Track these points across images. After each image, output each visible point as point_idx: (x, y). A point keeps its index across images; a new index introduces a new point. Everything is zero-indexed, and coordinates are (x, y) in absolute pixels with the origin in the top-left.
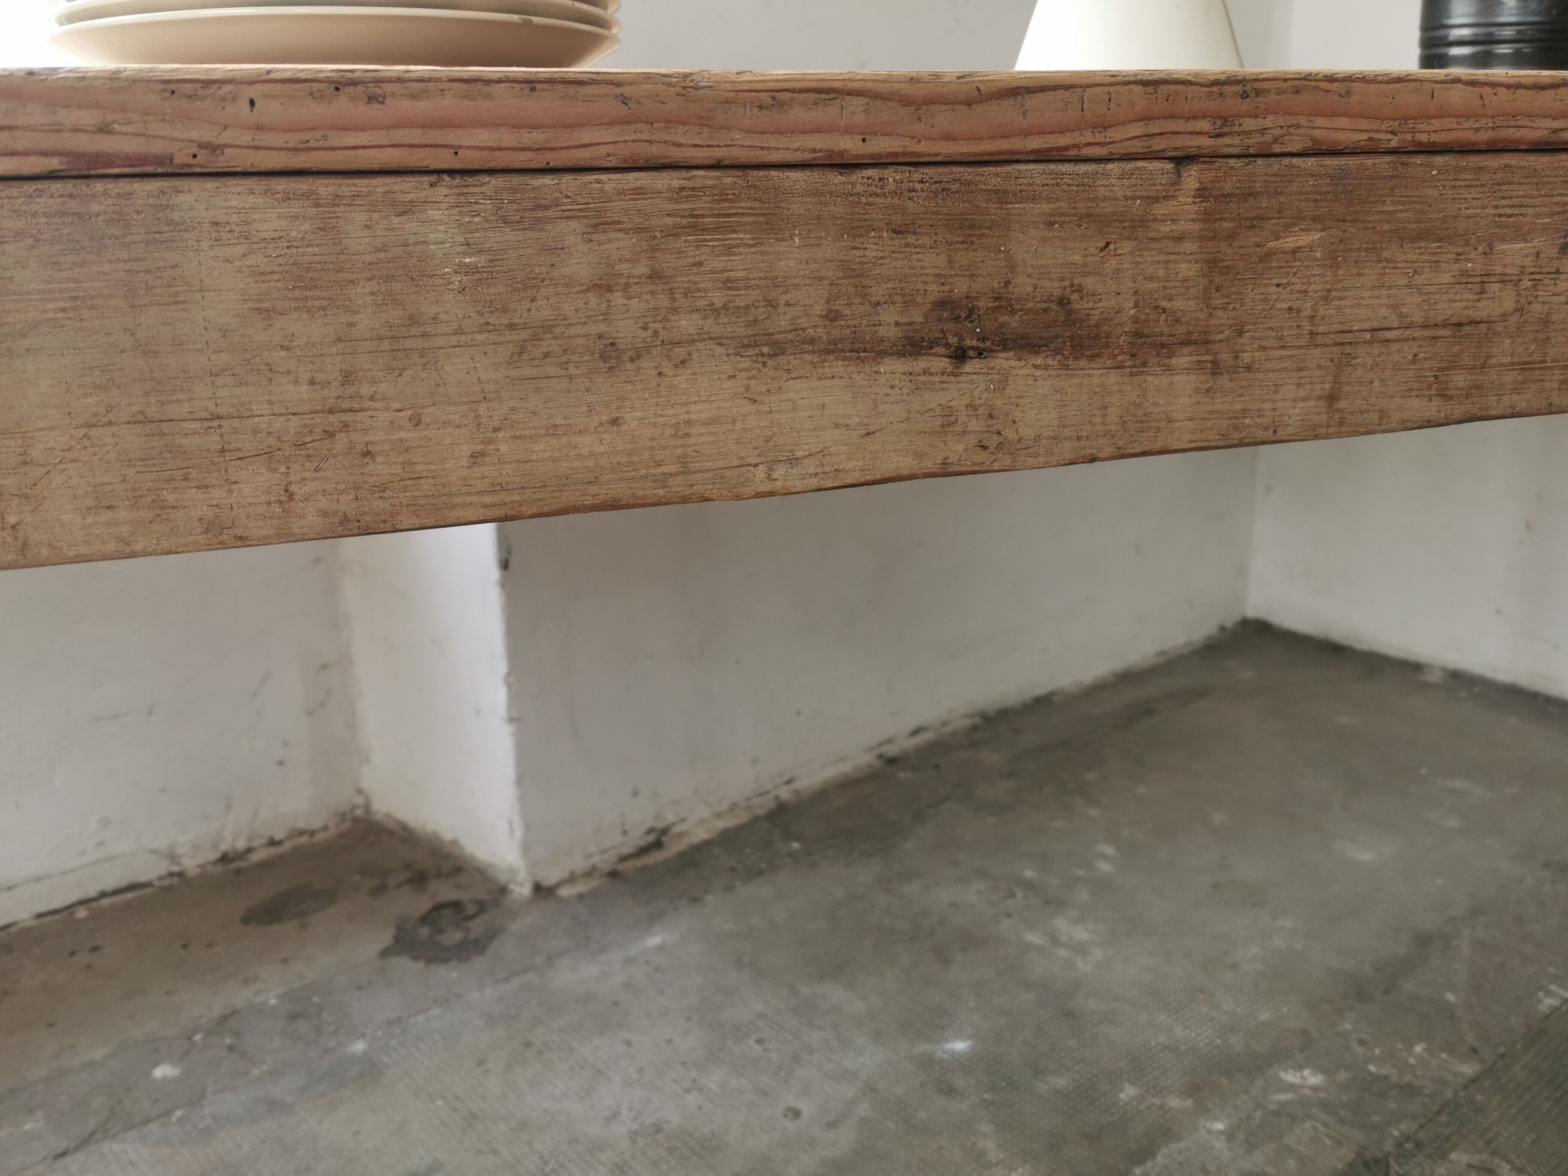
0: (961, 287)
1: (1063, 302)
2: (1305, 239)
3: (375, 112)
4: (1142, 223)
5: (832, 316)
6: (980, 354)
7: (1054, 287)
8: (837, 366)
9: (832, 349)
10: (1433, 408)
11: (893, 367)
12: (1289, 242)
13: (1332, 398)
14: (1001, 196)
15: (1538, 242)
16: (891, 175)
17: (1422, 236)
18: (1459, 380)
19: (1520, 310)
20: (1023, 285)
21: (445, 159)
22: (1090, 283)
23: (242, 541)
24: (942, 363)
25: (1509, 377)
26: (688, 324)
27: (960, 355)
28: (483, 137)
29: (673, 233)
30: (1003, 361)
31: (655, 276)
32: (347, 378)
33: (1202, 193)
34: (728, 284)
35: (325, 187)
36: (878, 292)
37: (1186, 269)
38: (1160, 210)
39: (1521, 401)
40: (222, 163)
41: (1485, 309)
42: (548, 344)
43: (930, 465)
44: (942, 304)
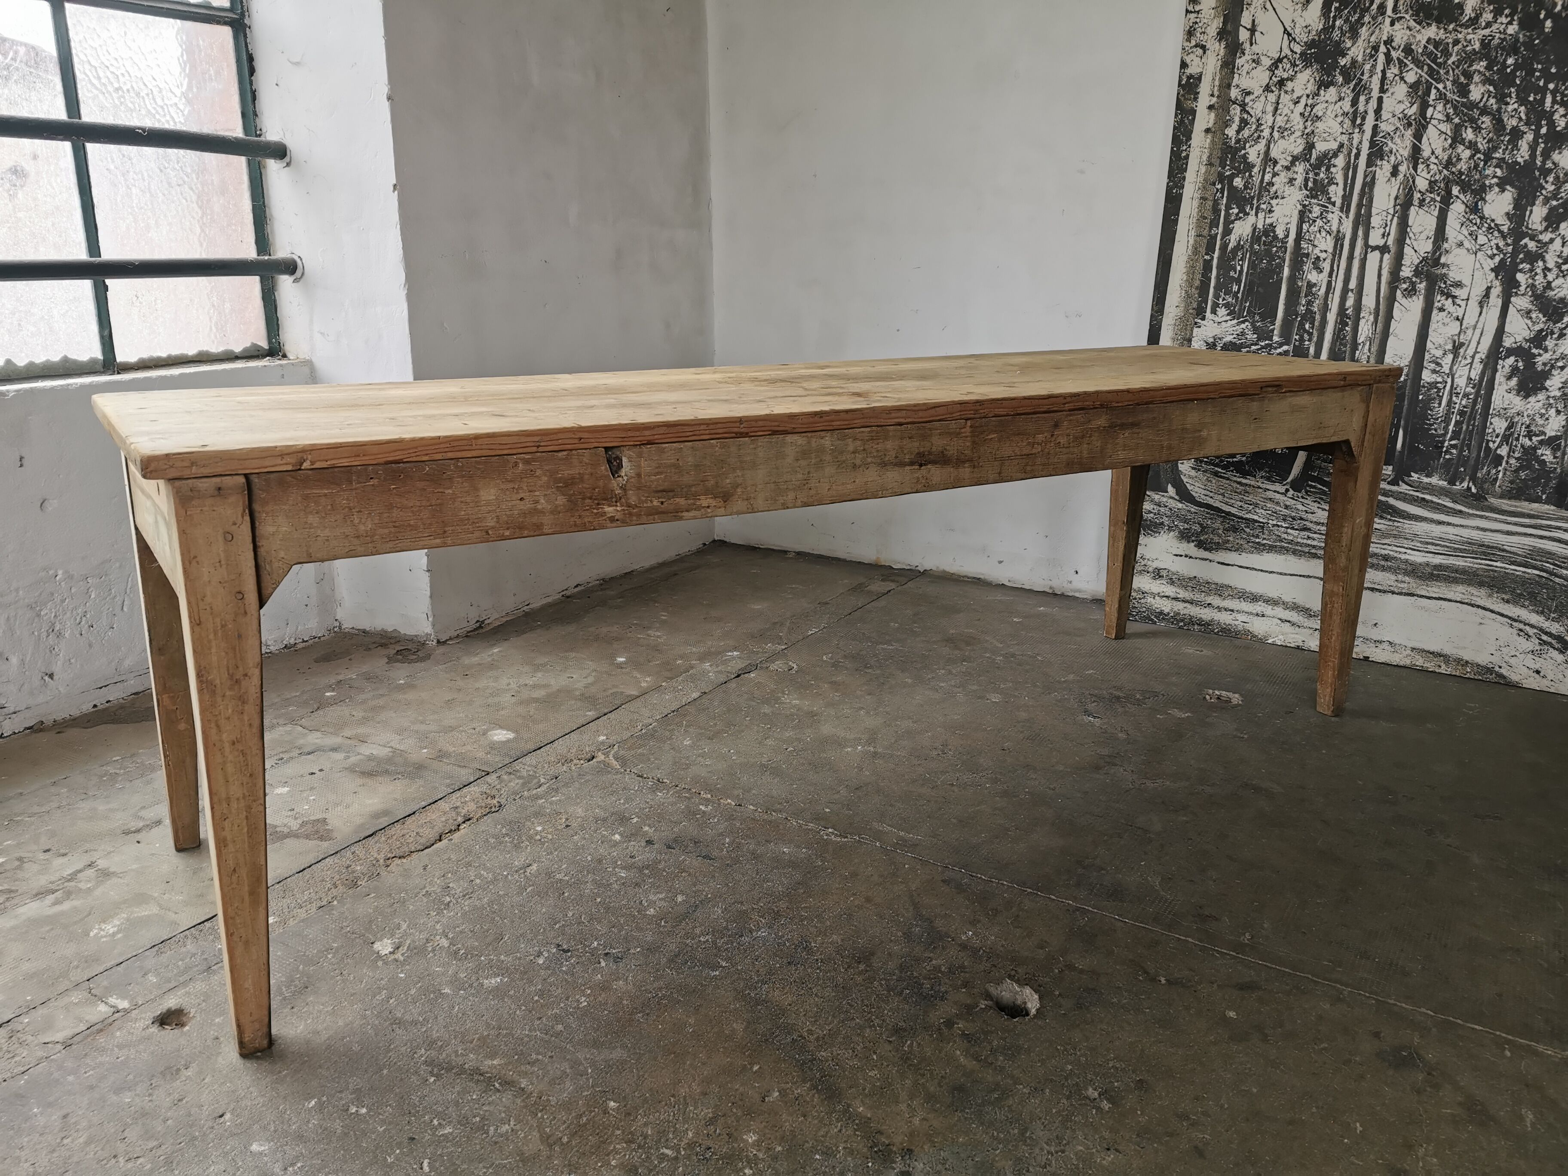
0: (922, 450)
1: (942, 452)
2: (993, 436)
3: (821, 420)
4: (959, 433)
5: (896, 457)
6: (925, 465)
7: (940, 449)
8: (897, 468)
9: (896, 465)
10: (1023, 475)
11: (908, 468)
12: (990, 437)
13: (1000, 473)
14: (930, 429)
15: (1046, 434)
16: (909, 426)
17: (1019, 434)
18: (1029, 468)
19: (1042, 451)
20: (934, 449)
21: (831, 428)
22: (948, 448)
23: (788, 508)
24: (917, 467)
25: (1041, 467)
26: (869, 460)
27: (921, 465)
28: (838, 423)
29: (868, 441)
30: (929, 466)
31: (864, 450)
32: (809, 473)
33: (971, 427)
34: (878, 451)
35: (809, 435)
36: (905, 452)
37: (968, 444)
38: (963, 430)
39: (1043, 473)
40: (796, 430)
41: (1034, 451)
42: (844, 465)
43: (914, 490)
44: (918, 453)
